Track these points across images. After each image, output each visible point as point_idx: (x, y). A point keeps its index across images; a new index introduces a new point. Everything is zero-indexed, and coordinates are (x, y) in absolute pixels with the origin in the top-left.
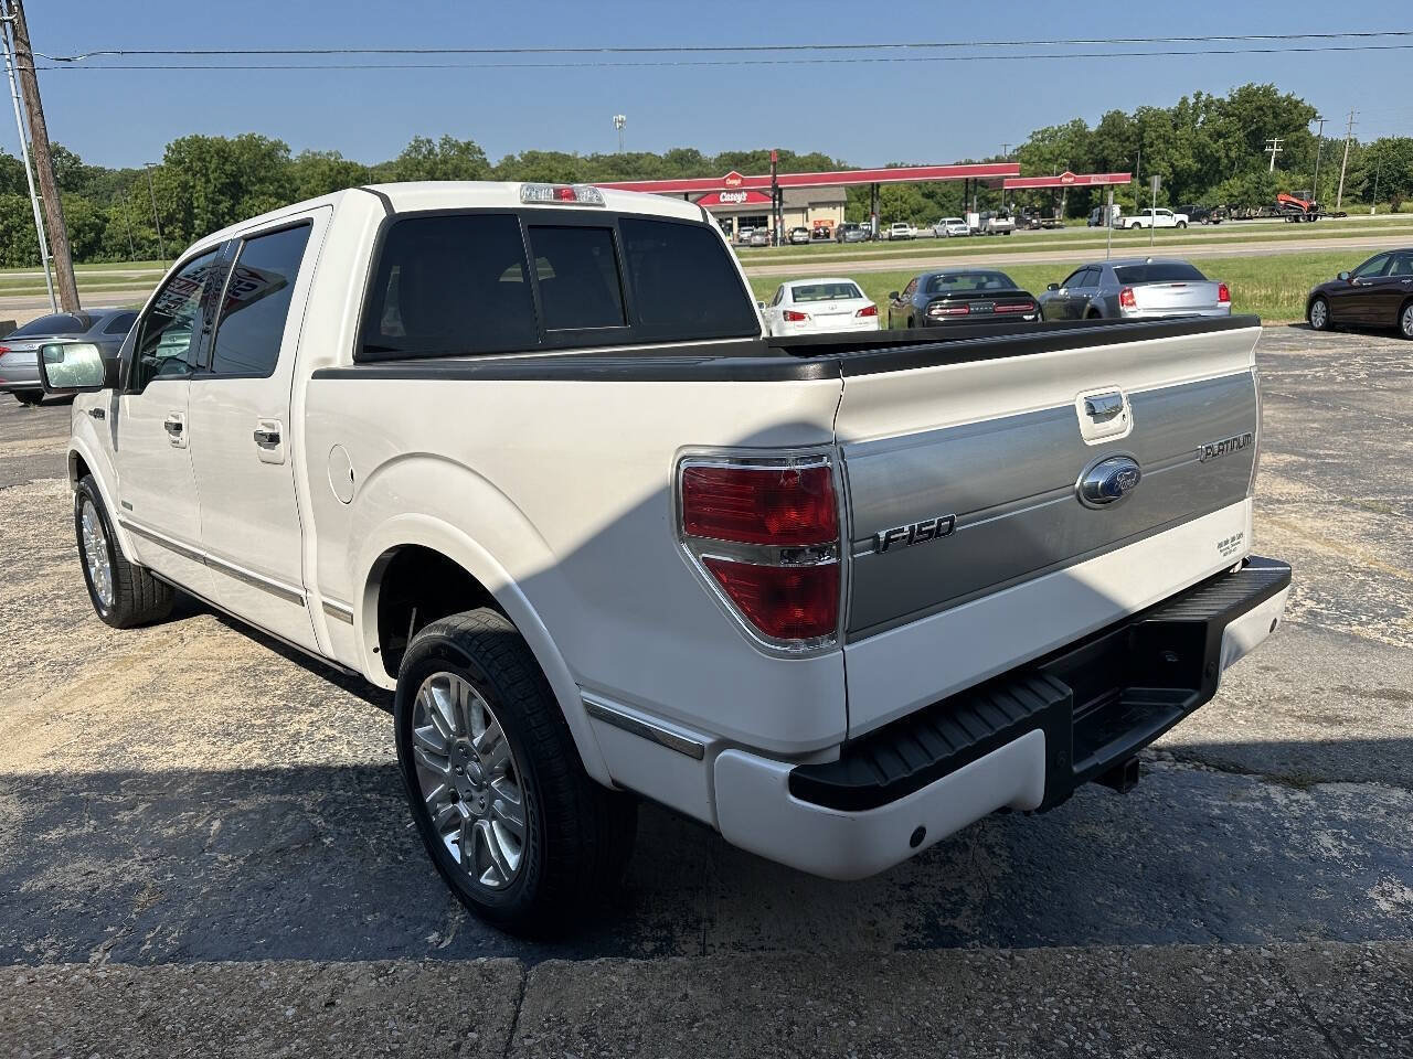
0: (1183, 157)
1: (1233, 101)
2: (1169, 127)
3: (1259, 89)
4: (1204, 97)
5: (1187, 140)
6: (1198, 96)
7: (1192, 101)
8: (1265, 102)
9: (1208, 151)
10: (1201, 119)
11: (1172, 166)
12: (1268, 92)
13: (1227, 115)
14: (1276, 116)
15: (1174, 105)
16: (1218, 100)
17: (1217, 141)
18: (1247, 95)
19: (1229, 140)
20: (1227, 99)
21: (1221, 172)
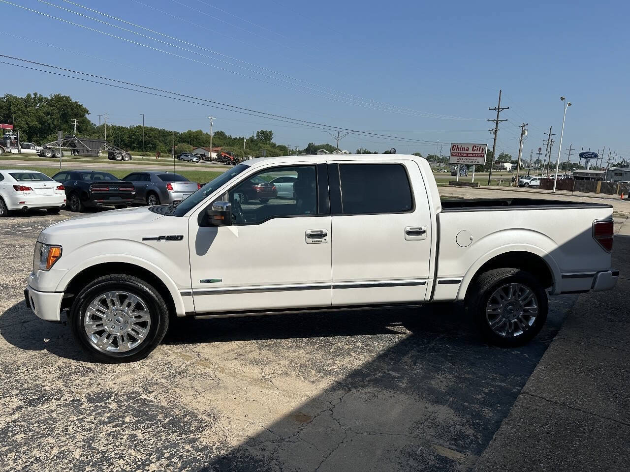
0: (32, 121)
1: (52, 100)
2: (23, 106)
3: (63, 97)
4: (38, 96)
5: (33, 113)
6: (36, 94)
7: (33, 96)
8: (66, 102)
9: (44, 120)
10: (38, 105)
11: (27, 123)
12: (68, 99)
13: (51, 106)
14: (72, 109)
15: (24, 96)
16: (45, 98)
17: (47, 116)
18: (58, 98)
19: (54, 117)
20: (50, 98)
21: (51, 130)
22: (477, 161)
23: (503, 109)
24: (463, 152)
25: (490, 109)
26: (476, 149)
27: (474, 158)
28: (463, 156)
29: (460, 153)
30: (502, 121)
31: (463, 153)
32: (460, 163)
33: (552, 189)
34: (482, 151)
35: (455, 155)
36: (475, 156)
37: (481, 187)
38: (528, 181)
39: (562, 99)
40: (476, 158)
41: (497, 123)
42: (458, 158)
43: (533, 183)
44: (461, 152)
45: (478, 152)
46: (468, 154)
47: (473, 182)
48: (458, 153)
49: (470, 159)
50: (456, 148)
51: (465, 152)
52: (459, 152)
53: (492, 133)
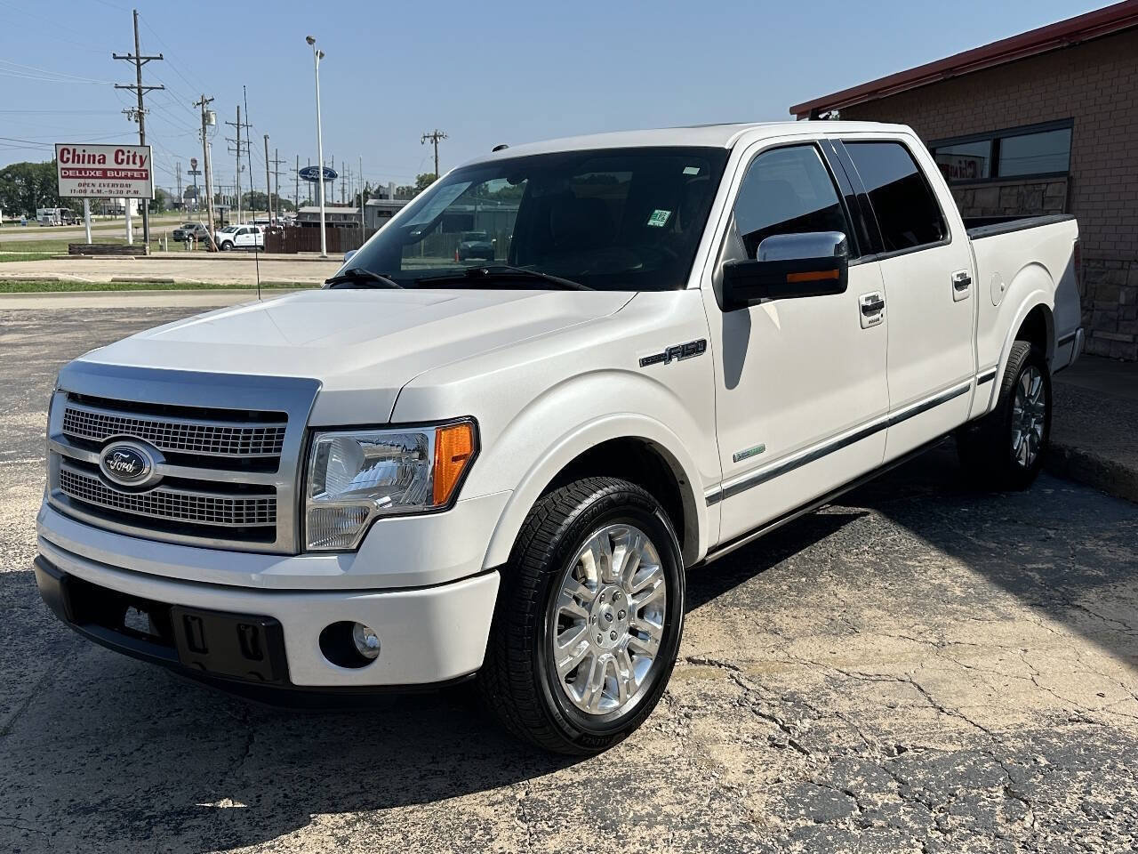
22: (132, 189)
23: (149, 59)
24: (92, 166)
25: (115, 57)
26: (125, 157)
27: (124, 182)
28: (93, 177)
29: (85, 170)
30: (151, 88)
31: (92, 170)
32: (89, 194)
33: (320, 250)
34: (142, 164)
35: (71, 173)
36: (126, 177)
37: (154, 254)
38: (229, 237)
39: (310, 41)
40: (129, 182)
41: (140, 95)
42: (82, 181)
43: (242, 240)
44: (86, 166)
45: (131, 166)
46: (105, 171)
47: (131, 242)
48: (80, 170)
49: (113, 185)
50: (71, 156)
51: (97, 166)
52: (81, 166)
53: (132, 118)
